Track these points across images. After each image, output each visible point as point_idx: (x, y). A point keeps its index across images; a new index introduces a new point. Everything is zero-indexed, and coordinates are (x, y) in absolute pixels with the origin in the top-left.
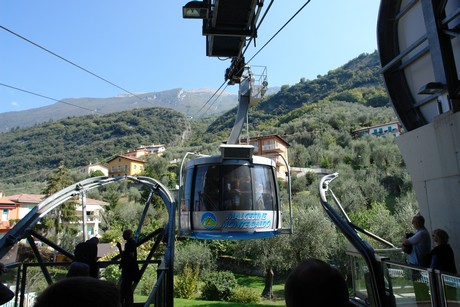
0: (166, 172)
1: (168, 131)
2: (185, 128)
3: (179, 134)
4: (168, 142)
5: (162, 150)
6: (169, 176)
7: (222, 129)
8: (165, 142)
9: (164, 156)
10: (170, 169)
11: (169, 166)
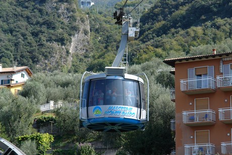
0: (30, 132)
1: (35, 34)
2: (75, 29)
3: (62, 41)
4: (35, 60)
5: (20, 78)
6: (37, 140)
7: (164, 31)
8: (29, 60)
9: (25, 94)
10: (40, 124)
11: (36, 116)
